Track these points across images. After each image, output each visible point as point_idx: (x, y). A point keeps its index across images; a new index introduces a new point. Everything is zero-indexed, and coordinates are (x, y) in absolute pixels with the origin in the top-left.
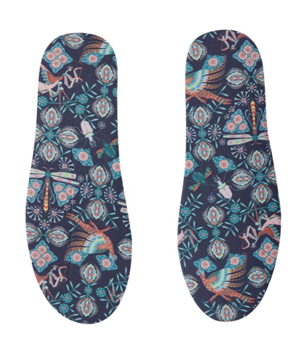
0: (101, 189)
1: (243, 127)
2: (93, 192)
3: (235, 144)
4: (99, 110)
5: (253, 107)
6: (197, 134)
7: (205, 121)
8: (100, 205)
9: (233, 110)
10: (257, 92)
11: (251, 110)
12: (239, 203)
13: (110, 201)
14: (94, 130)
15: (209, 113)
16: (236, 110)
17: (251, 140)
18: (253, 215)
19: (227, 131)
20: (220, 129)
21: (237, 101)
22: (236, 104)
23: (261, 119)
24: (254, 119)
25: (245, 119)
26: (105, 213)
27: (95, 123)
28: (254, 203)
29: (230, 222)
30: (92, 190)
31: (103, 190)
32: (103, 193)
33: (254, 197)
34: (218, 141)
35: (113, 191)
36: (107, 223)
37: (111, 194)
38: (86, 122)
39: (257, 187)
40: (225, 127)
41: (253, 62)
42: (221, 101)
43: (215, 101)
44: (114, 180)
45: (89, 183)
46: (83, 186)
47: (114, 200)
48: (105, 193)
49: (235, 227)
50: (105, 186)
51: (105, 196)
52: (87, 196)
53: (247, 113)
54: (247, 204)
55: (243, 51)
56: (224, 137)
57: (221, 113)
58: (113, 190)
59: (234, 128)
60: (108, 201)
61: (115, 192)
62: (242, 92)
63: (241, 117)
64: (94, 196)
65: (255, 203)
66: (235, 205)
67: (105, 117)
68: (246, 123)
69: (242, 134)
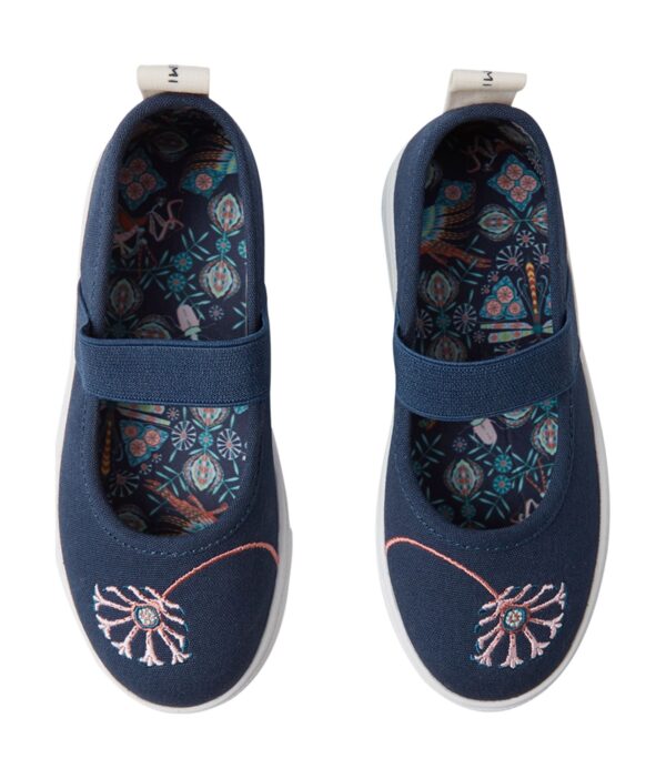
0: (211, 433)
1: (515, 309)
2: (197, 438)
3: (502, 340)
4: (211, 285)
5: (531, 273)
6: (434, 322)
7: (447, 297)
8: (208, 464)
9: (495, 278)
10: (536, 246)
11: (527, 278)
12: (509, 454)
13: (227, 456)
14: (201, 321)
15: (453, 283)
16: (500, 279)
17: (530, 333)
18: (536, 478)
19: (487, 316)
20: (474, 312)
21: (500, 262)
22: (499, 267)
23: (546, 295)
24: (534, 294)
25: (519, 294)
26: (218, 479)
27: (205, 309)
28: (537, 456)
29: (494, 492)
30: (194, 434)
31: (215, 434)
32: (215, 439)
33: (536, 443)
34: (471, 334)
35: (235, 437)
36: (222, 498)
37: (230, 441)
38: (187, 306)
39: (541, 424)
40: (484, 309)
41: (525, 194)
42: (472, 261)
43: (463, 262)
44: (237, 416)
45: (188, 422)
46: (176, 427)
47: (237, 453)
48: (219, 440)
49: (503, 501)
50: (219, 427)
51: (219, 445)
52: (183, 447)
53: (521, 283)
54: (524, 456)
55: (505, 174)
56: (483, 327)
57: (475, 283)
58: (234, 433)
59: (499, 309)
60: (224, 456)
61: (238, 439)
62: (509, 247)
63: (510, 290)
64: (197, 445)
65: (540, 455)
66: (502, 456)
67: (222, 298)
68: (520, 302)
69: (515, 321)
